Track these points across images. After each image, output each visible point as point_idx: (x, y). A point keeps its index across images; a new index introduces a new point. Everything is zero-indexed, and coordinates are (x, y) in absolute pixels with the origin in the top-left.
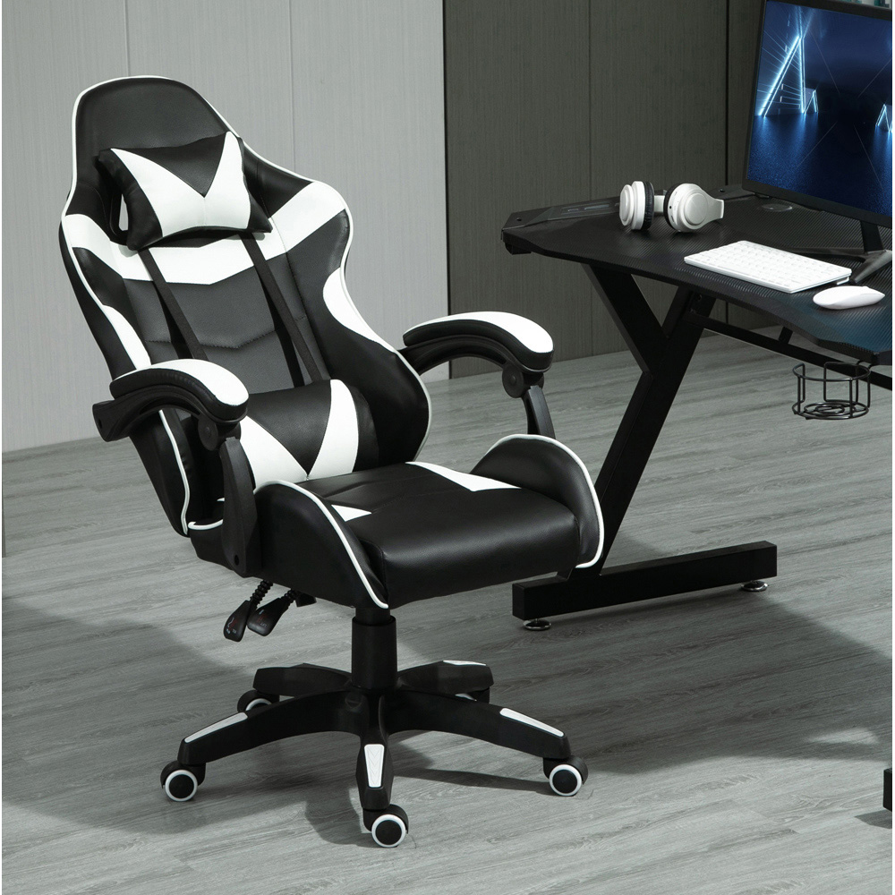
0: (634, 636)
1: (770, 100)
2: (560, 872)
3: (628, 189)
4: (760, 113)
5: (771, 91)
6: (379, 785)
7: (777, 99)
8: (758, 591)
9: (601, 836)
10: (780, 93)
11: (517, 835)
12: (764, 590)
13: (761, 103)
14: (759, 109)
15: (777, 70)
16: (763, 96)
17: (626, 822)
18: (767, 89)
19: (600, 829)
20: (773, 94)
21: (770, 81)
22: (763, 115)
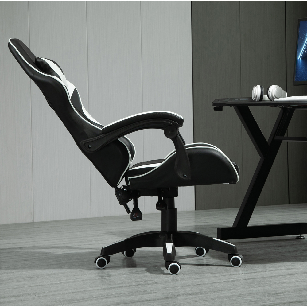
0: (259, 245)
1: (302, 53)
2: (234, 278)
3: (255, 88)
4: (299, 58)
5: (302, 50)
6: (171, 252)
7: (304, 52)
8: (302, 238)
9: (249, 273)
10: (305, 50)
11: (219, 273)
12: (304, 238)
13: (299, 55)
14: (298, 57)
15: (304, 43)
16: (300, 52)
17: (258, 271)
18: (301, 50)
19: (248, 272)
20: (303, 51)
21: (302, 47)
22: (300, 59)
